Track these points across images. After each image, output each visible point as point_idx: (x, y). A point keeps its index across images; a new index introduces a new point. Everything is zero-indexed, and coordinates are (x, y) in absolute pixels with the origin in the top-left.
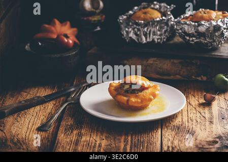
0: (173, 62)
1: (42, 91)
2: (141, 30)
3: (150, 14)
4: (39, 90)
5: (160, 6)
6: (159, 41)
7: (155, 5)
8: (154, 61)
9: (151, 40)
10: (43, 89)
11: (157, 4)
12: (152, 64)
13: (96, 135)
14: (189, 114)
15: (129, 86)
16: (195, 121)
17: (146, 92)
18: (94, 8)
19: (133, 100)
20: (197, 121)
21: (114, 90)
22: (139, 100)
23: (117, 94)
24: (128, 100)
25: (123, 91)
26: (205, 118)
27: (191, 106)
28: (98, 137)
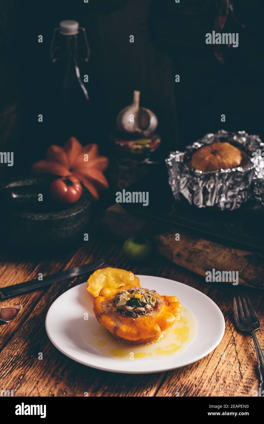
0: (235, 254)
1: (11, 273)
2: (200, 185)
3: (222, 157)
4: (6, 273)
5: (249, 140)
6: (228, 206)
7: (239, 136)
8: (205, 246)
9: (213, 204)
10: (14, 270)
11: (244, 136)
12: (201, 251)
13: (46, 385)
14: (221, 364)
15: (125, 303)
16: (221, 381)
17: (151, 317)
18: (140, 126)
19: (124, 328)
20: (225, 382)
21: (102, 304)
22: (134, 332)
23: (102, 314)
24: (116, 328)
25: (115, 309)
26: (242, 377)
27: (234, 347)
28: (48, 389)
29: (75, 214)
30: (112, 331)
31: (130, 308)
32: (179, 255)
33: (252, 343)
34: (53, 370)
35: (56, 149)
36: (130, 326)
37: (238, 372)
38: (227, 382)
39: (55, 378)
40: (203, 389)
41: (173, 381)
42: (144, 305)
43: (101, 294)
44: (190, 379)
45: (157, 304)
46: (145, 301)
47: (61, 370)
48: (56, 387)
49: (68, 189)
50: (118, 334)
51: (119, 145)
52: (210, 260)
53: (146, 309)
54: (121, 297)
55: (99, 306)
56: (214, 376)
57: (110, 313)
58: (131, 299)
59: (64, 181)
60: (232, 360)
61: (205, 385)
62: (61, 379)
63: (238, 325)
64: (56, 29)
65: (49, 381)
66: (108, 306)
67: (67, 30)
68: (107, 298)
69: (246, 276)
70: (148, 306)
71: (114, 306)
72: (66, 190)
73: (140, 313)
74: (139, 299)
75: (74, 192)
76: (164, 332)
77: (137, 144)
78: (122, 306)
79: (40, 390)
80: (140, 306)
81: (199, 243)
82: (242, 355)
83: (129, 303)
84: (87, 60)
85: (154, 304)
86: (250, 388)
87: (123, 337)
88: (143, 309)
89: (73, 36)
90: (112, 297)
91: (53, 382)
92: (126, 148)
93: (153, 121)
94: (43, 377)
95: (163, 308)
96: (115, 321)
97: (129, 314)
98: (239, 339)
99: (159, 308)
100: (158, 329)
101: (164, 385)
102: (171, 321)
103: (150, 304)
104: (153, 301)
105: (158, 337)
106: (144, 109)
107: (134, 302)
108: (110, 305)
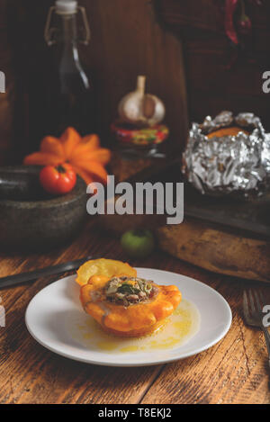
0: (247, 244)
8: (212, 237)
12: (208, 242)
13: (21, 380)
14: (225, 359)
15: (116, 290)
16: (225, 377)
17: (144, 305)
18: (145, 115)
19: (114, 317)
20: (229, 378)
21: (90, 291)
22: (125, 321)
23: (89, 302)
24: (104, 318)
25: (104, 297)
26: (250, 373)
27: (241, 342)
28: (23, 383)
29: (67, 203)
30: (99, 320)
31: (121, 295)
32: (183, 248)
33: (263, 338)
34: (30, 364)
35: (51, 140)
36: (121, 314)
37: (245, 367)
38: (232, 378)
39: (32, 373)
40: (203, 385)
41: (169, 376)
42: (137, 292)
43: (90, 282)
44: (189, 374)
45: (153, 292)
46: (138, 288)
47: (40, 364)
48: (32, 383)
49: (60, 176)
50: (107, 324)
51: (121, 136)
52: (219, 252)
53: (140, 297)
54: (112, 284)
55: (86, 294)
56: (217, 372)
57: (98, 302)
58: (123, 285)
59: (56, 168)
60: (239, 355)
61: (205, 381)
62: (40, 373)
63: (248, 320)
64: (52, 8)
65: (25, 376)
66: (97, 294)
67: (63, 9)
68: (95, 287)
69: (258, 269)
70: (143, 294)
71: (104, 294)
72: (57, 177)
73: (133, 301)
74: (131, 286)
75: (67, 180)
76: (161, 323)
77: (141, 134)
78: (113, 293)
79: (14, 384)
80: (132, 293)
81: (206, 234)
82: (251, 351)
83: (120, 290)
84: (86, 43)
85: (149, 292)
86: (258, 384)
87: (112, 327)
88: (136, 297)
89: (70, 15)
90: (102, 285)
91: (29, 377)
92: (129, 138)
93: (160, 108)
94: (19, 372)
95: (159, 297)
96: (103, 310)
97: (120, 302)
98: (248, 334)
99: (155, 296)
100: (154, 319)
101: (158, 381)
102: (168, 309)
103: (144, 291)
104: (148, 288)
105: (153, 330)
106: (149, 96)
107: (125, 288)
108: (99, 293)
